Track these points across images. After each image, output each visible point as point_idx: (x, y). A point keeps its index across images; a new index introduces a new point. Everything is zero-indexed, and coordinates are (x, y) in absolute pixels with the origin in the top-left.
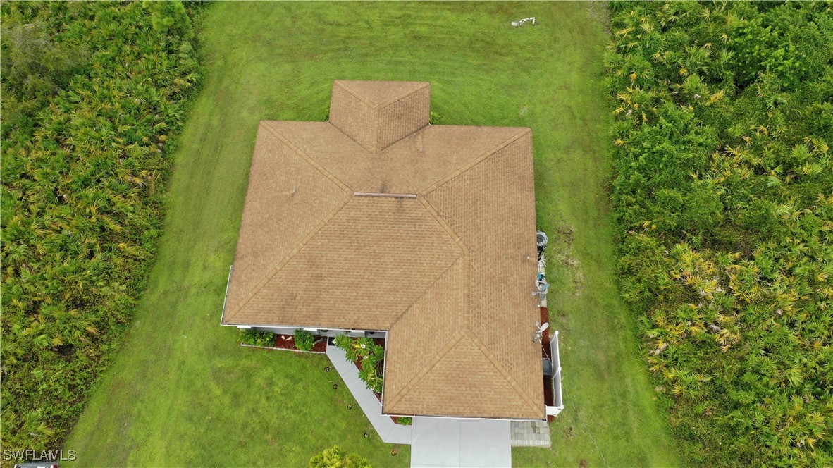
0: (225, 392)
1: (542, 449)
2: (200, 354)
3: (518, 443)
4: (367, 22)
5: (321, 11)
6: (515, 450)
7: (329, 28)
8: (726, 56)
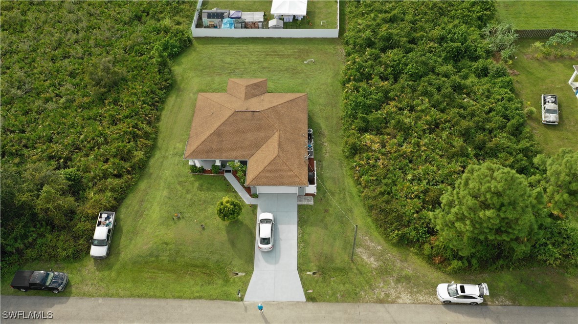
0: (183, 189)
1: (310, 205)
2: (173, 177)
3: (300, 203)
4: (243, 63)
5: (223, 59)
6: (299, 206)
7: (227, 65)
8: (390, 70)
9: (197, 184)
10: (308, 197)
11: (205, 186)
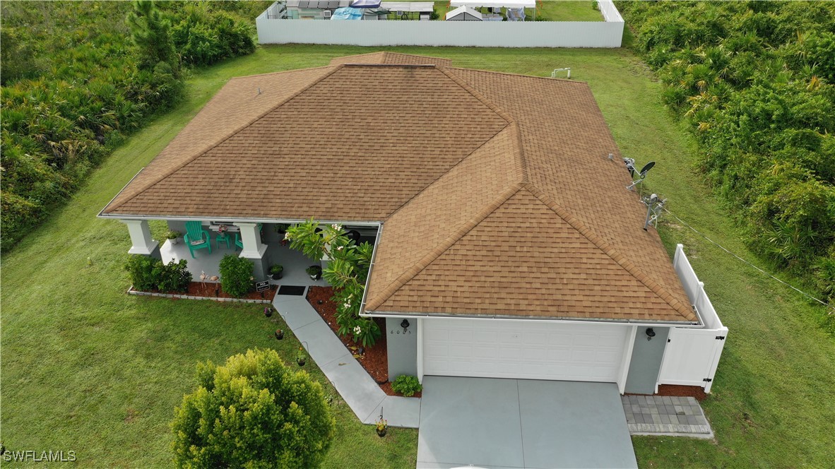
0: (73, 348)
1: (697, 442)
2: (52, 303)
3: (644, 430)
6: (640, 444)
9: (140, 332)
10: (678, 403)
11: (178, 338)
